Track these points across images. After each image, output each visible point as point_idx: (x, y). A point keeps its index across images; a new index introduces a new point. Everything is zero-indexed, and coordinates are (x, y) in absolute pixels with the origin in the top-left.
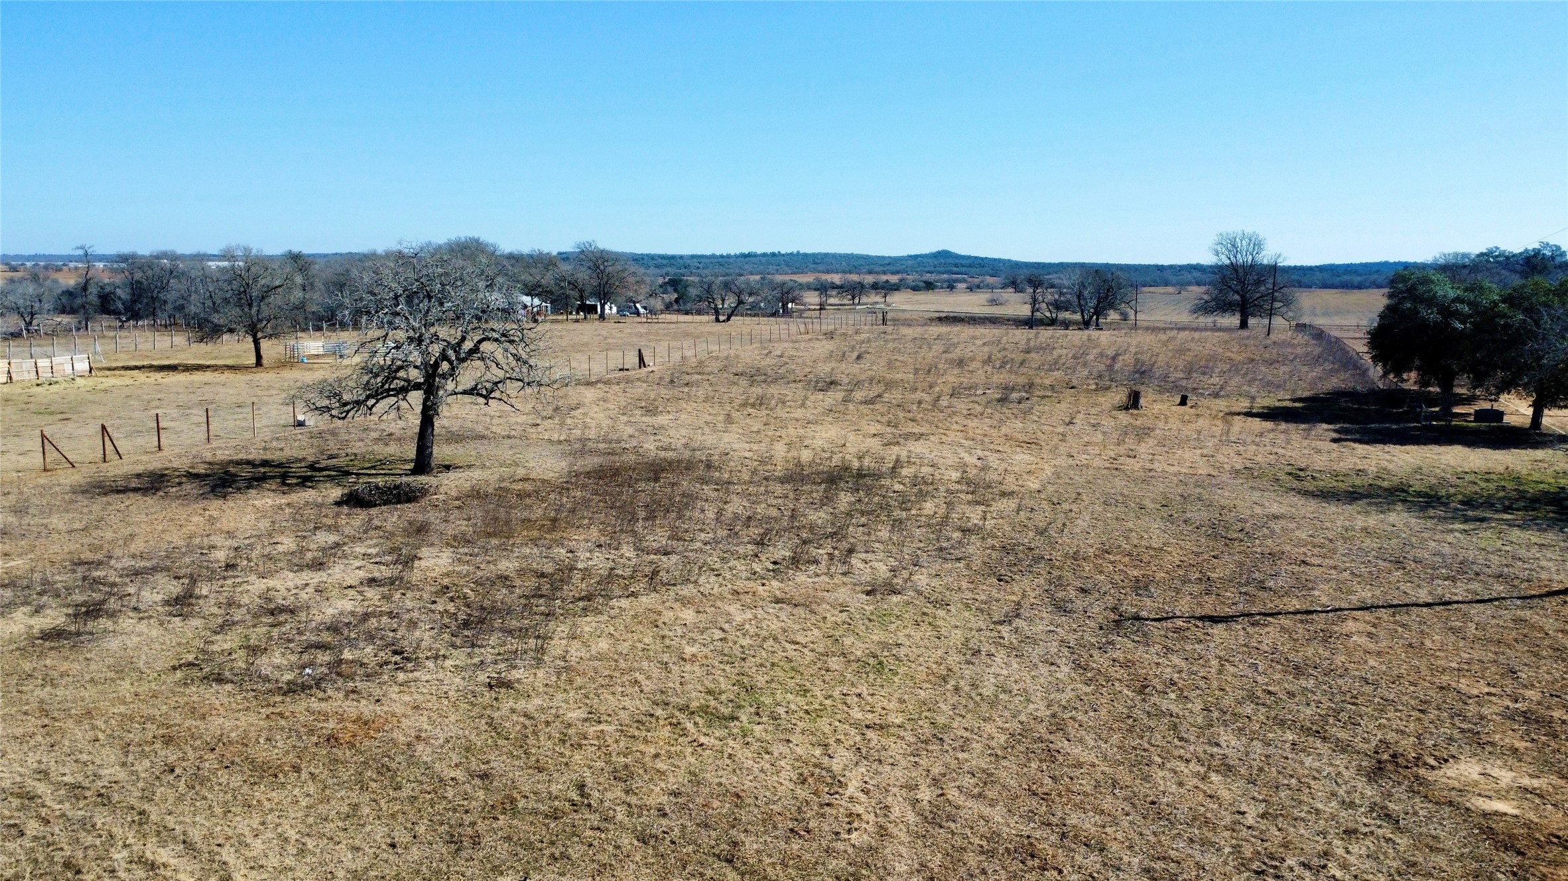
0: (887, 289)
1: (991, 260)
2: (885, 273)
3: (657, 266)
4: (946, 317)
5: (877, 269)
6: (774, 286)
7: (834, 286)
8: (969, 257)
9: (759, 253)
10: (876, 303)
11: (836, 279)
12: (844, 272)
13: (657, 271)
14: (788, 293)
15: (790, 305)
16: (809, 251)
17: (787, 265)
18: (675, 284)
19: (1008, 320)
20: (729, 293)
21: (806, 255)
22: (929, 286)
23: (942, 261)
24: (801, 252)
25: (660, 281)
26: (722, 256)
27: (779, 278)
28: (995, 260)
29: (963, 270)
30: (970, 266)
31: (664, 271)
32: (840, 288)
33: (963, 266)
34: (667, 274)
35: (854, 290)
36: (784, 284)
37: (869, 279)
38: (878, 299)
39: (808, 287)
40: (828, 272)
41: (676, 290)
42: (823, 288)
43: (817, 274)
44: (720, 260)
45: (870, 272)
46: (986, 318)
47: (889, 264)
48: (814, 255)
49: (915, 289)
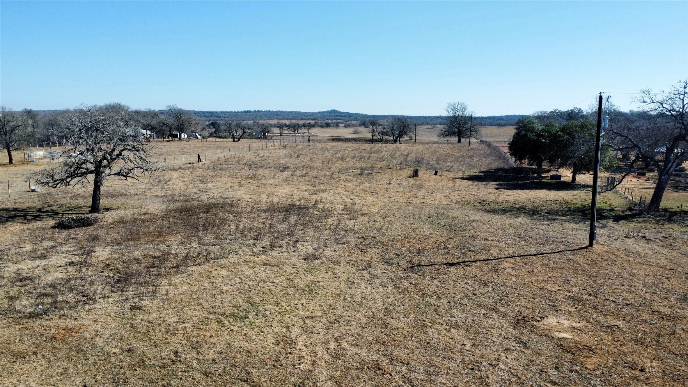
0: (310, 126)
1: (354, 114)
2: (308, 120)
3: (205, 117)
4: (335, 139)
5: (305, 118)
6: (259, 125)
7: (286, 126)
8: (345, 113)
9: (252, 110)
10: (305, 133)
11: (287, 122)
12: (290, 119)
13: (206, 119)
14: (265, 128)
15: (266, 134)
16: (275, 110)
17: (265, 116)
18: (214, 124)
19: (362, 140)
20: (239, 129)
21: (273, 112)
22: (328, 125)
23: (333, 114)
24: (271, 110)
25: (207, 123)
26: (235, 112)
27: (261, 122)
28: (356, 114)
29: (342, 118)
30: (345, 116)
31: (209, 119)
32: (289, 126)
33: (342, 117)
34: (210, 120)
35: (295, 127)
36: (263, 125)
37: (301, 122)
38: (306, 131)
39: (275, 126)
40: (283, 119)
41: (214, 127)
42: (281, 126)
43: (278, 120)
44: (234, 114)
45: (302, 119)
46: (353, 139)
47: (310, 116)
48: (276, 111)
49: (322, 126)
